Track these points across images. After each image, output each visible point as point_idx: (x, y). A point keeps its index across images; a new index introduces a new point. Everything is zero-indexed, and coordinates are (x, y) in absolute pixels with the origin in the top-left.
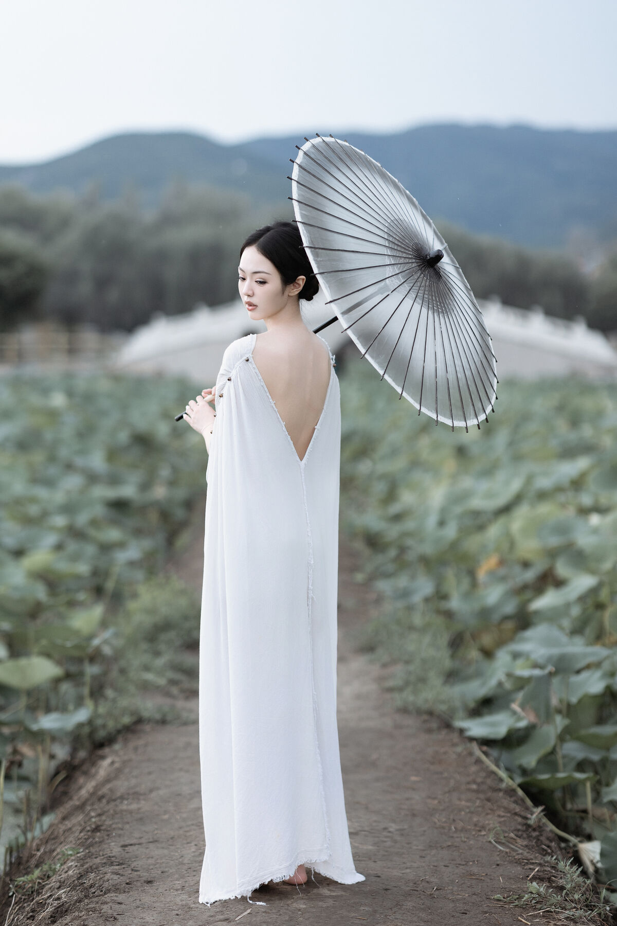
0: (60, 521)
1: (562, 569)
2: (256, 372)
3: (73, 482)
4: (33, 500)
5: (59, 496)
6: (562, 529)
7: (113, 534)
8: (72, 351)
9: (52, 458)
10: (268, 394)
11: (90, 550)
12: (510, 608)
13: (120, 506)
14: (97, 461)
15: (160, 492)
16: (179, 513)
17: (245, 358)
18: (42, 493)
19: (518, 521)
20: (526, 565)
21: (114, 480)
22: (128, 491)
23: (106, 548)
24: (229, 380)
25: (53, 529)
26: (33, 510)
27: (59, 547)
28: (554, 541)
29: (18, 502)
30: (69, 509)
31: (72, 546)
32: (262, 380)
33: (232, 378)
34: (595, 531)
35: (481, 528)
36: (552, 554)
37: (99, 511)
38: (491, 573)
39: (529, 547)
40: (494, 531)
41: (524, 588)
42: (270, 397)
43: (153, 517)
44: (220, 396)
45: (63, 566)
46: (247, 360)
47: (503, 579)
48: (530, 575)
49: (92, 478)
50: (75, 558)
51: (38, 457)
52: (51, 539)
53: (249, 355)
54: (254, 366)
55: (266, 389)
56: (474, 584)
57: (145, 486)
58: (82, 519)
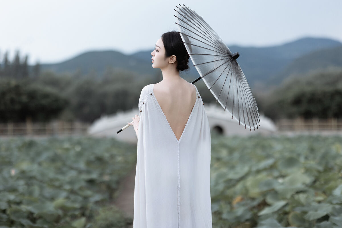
0: (68, 187)
1: (269, 200)
2: (155, 100)
3: (73, 174)
4: (57, 180)
5: (67, 178)
6: (268, 184)
7: (88, 193)
8: (72, 129)
9: (64, 164)
10: (161, 109)
11: (80, 199)
12: (248, 216)
13: (91, 182)
14: (82, 165)
15: (106, 178)
16: (114, 186)
17: (150, 93)
18: (60, 177)
19: (249, 182)
20: (253, 199)
21: (88, 172)
22: (94, 176)
23: (86, 198)
24: (143, 103)
25: (65, 190)
26: (57, 184)
27: (67, 198)
28: (265, 189)
29: (52, 180)
30: (71, 183)
31: (73, 197)
32: (158, 103)
33: (145, 103)
34: (282, 184)
35: (234, 185)
36: (264, 194)
37: (83, 184)
38: (238, 203)
39: (255, 192)
40: (239, 187)
41: (254, 208)
42: (162, 111)
43: (104, 187)
44: (140, 112)
45: (69, 204)
46: (151, 94)
47: (244, 205)
48: (255, 203)
49: (80, 172)
50: (74, 201)
51: (59, 164)
52: (64, 194)
53: (152, 92)
54: (154, 97)
55: (160, 107)
56: (232, 208)
57: (101, 175)
58: (76, 187)
